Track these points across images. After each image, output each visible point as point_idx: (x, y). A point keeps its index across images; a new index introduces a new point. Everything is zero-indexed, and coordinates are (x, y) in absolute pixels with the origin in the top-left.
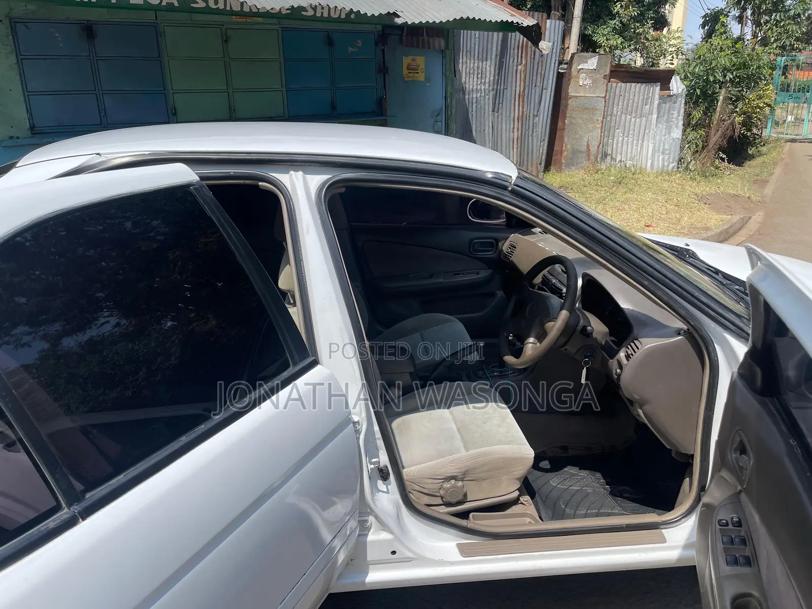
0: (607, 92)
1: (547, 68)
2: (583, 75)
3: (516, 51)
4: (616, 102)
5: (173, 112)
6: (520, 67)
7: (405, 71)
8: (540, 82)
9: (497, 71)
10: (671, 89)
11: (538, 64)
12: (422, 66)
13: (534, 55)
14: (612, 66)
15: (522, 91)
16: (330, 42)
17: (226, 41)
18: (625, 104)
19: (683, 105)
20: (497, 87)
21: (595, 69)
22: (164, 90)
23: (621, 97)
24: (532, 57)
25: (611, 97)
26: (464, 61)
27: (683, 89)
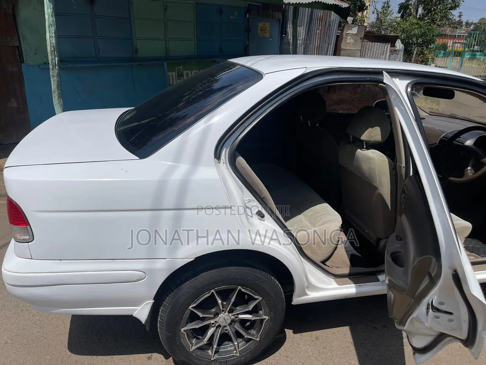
0: (362, 47)
1: (332, 33)
2: (349, 37)
3: (317, 21)
4: (366, 53)
5: (136, 51)
6: (318, 31)
7: (259, 31)
8: (328, 40)
9: (307, 33)
10: (396, 46)
11: (327, 29)
12: (268, 28)
13: (326, 24)
14: (365, 32)
15: (318, 45)
16: (221, 12)
17: (166, 9)
18: (371, 54)
19: (402, 56)
20: (306, 42)
21: (356, 34)
22: (131, 38)
23: (369, 51)
24: (325, 26)
25: (364, 50)
26: (290, 26)
27: (403, 47)
